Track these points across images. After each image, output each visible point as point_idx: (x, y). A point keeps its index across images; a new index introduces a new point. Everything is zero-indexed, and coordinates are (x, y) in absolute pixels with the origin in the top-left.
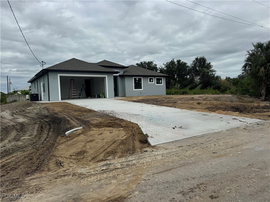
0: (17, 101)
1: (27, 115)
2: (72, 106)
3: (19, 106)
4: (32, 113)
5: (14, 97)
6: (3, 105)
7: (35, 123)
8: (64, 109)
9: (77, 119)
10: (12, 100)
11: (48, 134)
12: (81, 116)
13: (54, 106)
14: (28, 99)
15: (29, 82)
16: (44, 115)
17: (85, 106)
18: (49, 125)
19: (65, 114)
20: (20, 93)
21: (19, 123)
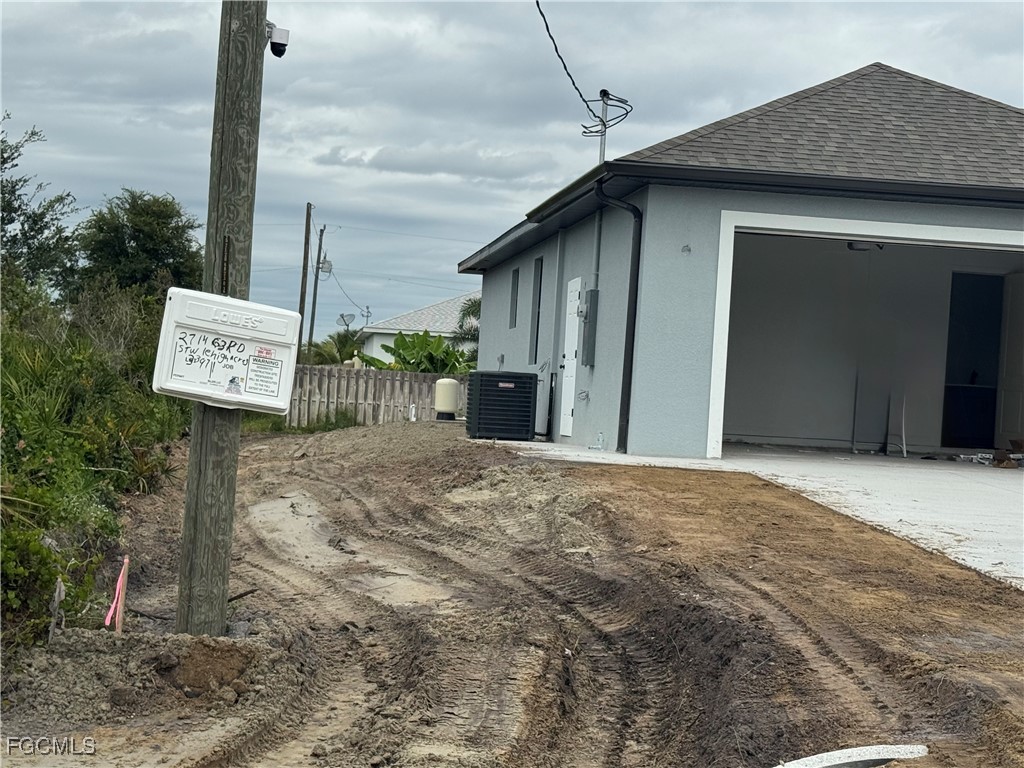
0: (360, 418)
1: (446, 550)
2: (820, 522)
3: (381, 469)
4: (486, 544)
5: (344, 383)
6: (257, 440)
7: (520, 639)
8: (753, 538)
9: (875, 655)
10: (323, 408)
11: (618, 749)
12: (914, 631)
13: (668, 503)
14: (450, 416)
15: (468, 268)
16: (579, 574)
17: (948, 540)
18: (628, 668)
19: (765, 596)
20: (389, 359)
21: (390, 609)
